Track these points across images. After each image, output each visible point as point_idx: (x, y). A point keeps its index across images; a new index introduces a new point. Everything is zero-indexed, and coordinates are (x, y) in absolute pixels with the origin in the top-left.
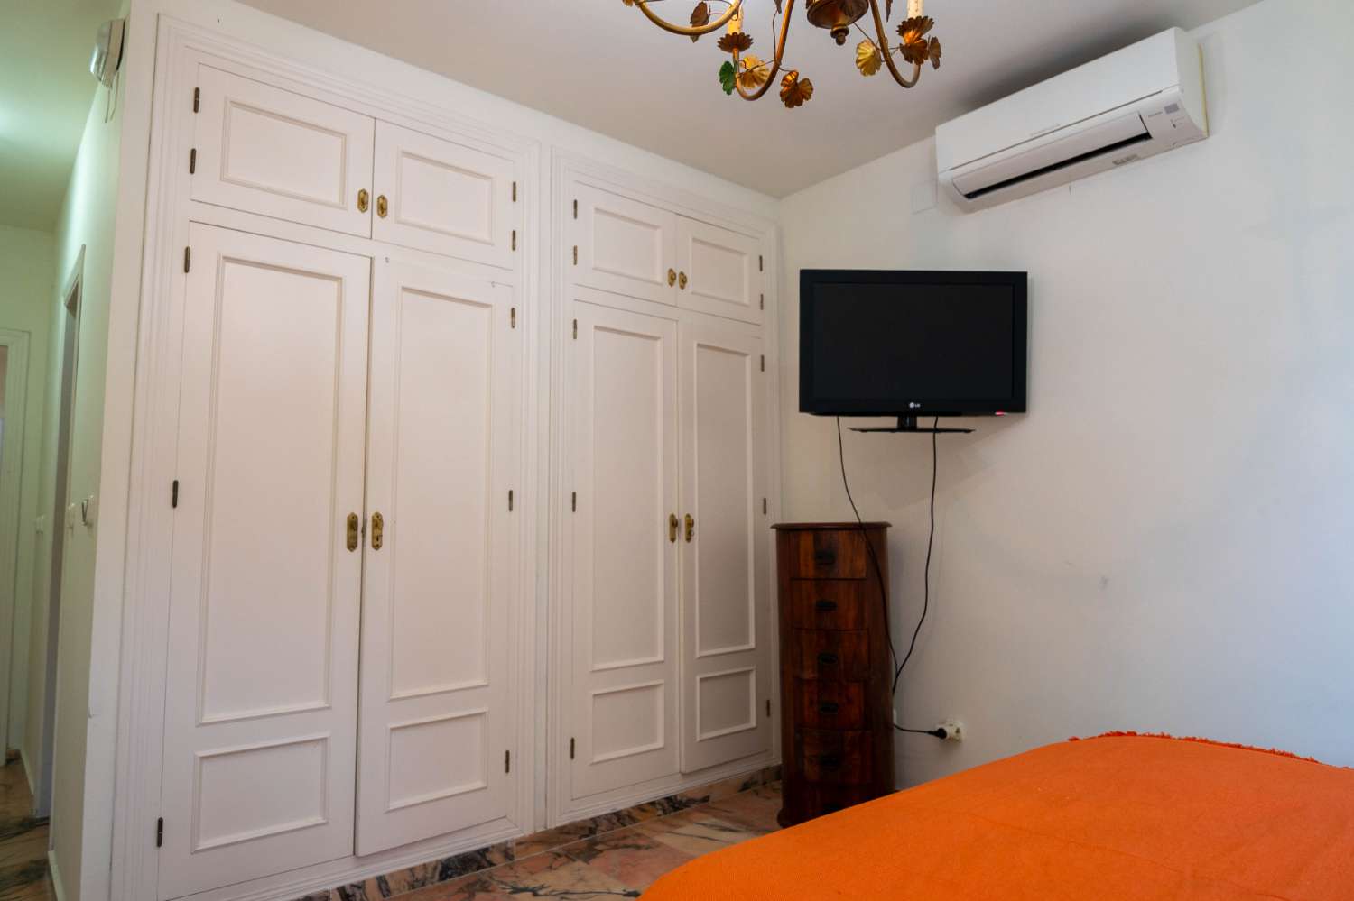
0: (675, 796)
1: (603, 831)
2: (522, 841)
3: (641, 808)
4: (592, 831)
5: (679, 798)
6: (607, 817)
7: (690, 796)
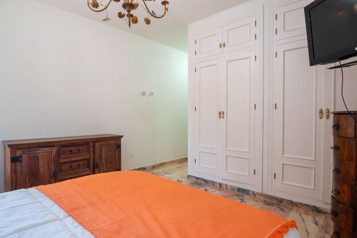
0: (318, 208)
1: (285, 203)
2: (258, 193)
3: (301, 204)
4: (281, 202)
5: (320, 209)
6: (288, 201)
7: (326, 211)
